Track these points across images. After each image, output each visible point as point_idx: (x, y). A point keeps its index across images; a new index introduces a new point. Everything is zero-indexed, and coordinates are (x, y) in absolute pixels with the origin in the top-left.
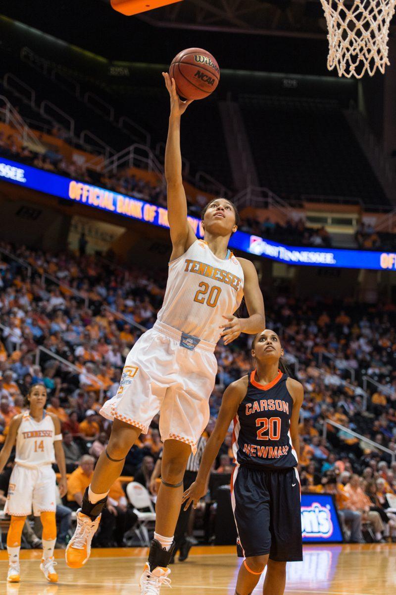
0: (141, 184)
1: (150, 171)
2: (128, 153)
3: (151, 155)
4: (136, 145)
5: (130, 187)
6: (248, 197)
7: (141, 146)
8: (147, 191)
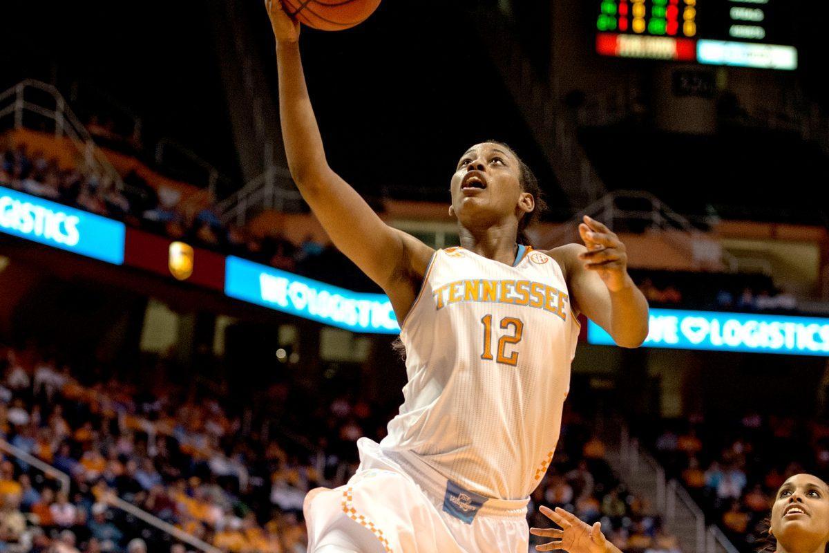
0: (41, 163)
1: (59, 137)
2: (13, 98)
3: (61, 104)
4: (28, 83)
5: (18, 169)
6: (268, 190)
7: (41, 85)
8: (52, 179)
